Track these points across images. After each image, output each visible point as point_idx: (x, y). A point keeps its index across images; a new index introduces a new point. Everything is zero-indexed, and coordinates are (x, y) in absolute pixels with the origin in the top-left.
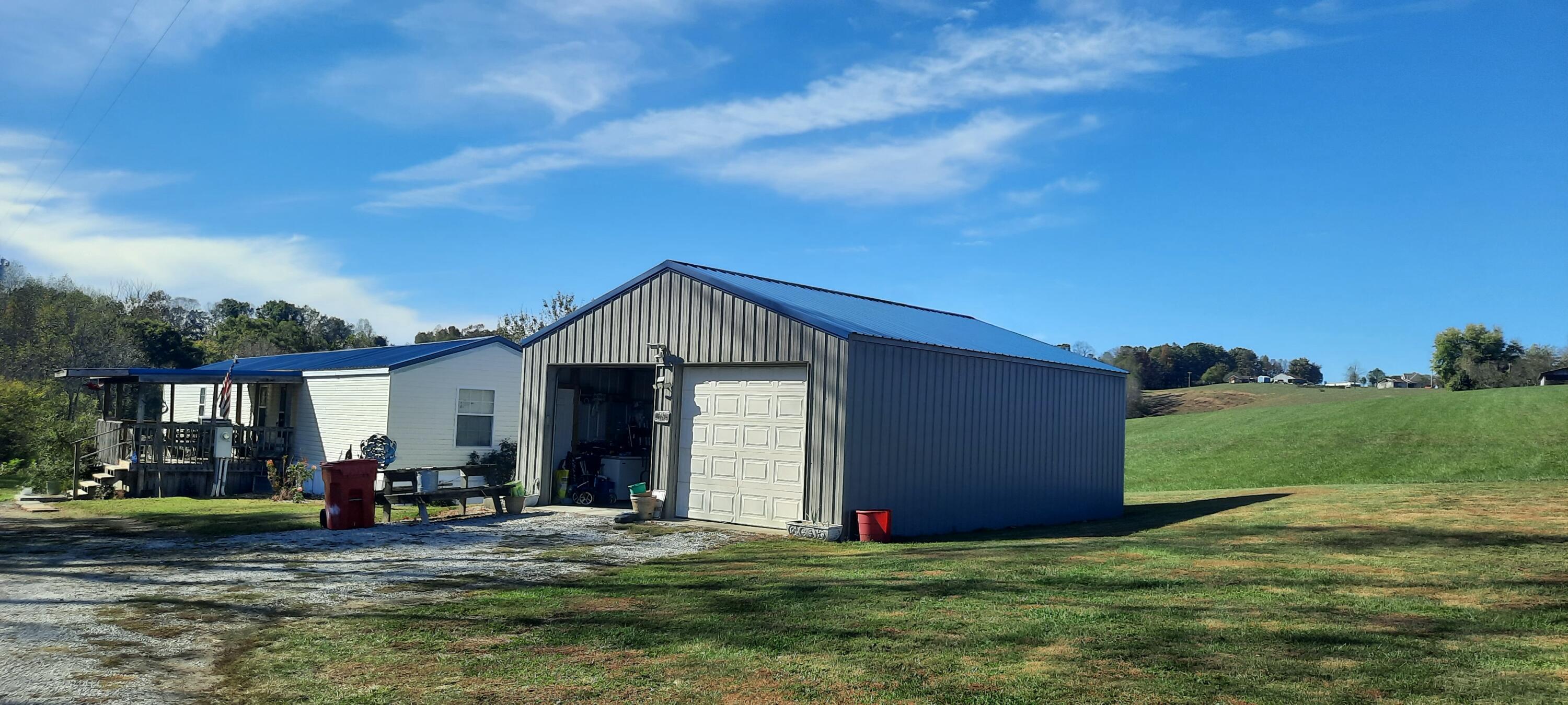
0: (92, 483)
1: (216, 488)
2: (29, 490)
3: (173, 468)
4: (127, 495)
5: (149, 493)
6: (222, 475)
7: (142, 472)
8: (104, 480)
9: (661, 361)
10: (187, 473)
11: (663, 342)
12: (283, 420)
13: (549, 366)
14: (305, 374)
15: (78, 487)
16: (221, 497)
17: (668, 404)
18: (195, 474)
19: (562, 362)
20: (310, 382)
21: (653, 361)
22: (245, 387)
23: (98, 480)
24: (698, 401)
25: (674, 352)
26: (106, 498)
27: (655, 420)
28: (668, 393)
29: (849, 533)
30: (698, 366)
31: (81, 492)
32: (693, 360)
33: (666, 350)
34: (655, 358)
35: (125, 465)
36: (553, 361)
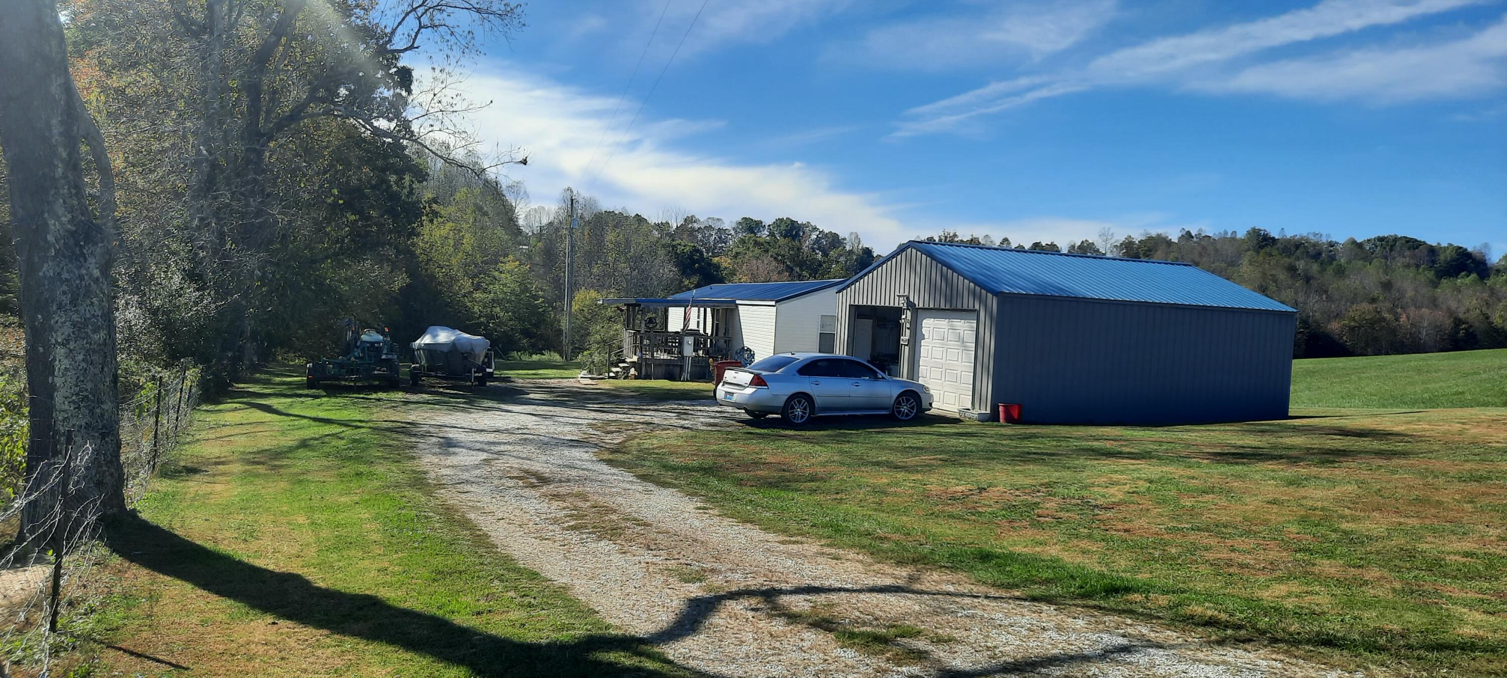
0: (618, 369)
1: (685, 375)
2: (585, 372)
3: (661, 361)
4: (636, 378)
5: (648, 377)
6: (688, 368)
7: (644, 363)
8: (624, 368)
9: (905, 305)
10: (669, 365)
11: (906, 293)
12: (726, 331)
13: (850, 305)
14: (738, 302)
15: (610, 371)
16: (687, 381)
17: (908, 332)
18: (674, 365)
19: (856, 303)
20: (740, 308)
21: (901, 305)
22: (709, 310)
23: (621, 368)
24: (924, 331)
25: (912, 300)
26: (624, 379)
27: (901, 342)
28: (908, 326)
29: (993, 417)
30: (924, 309)
31: (612, 374)
32: (921, 306)
33: (908, 298)
34: (902, 303)
35: (635, 359)
36: (852, 303)
